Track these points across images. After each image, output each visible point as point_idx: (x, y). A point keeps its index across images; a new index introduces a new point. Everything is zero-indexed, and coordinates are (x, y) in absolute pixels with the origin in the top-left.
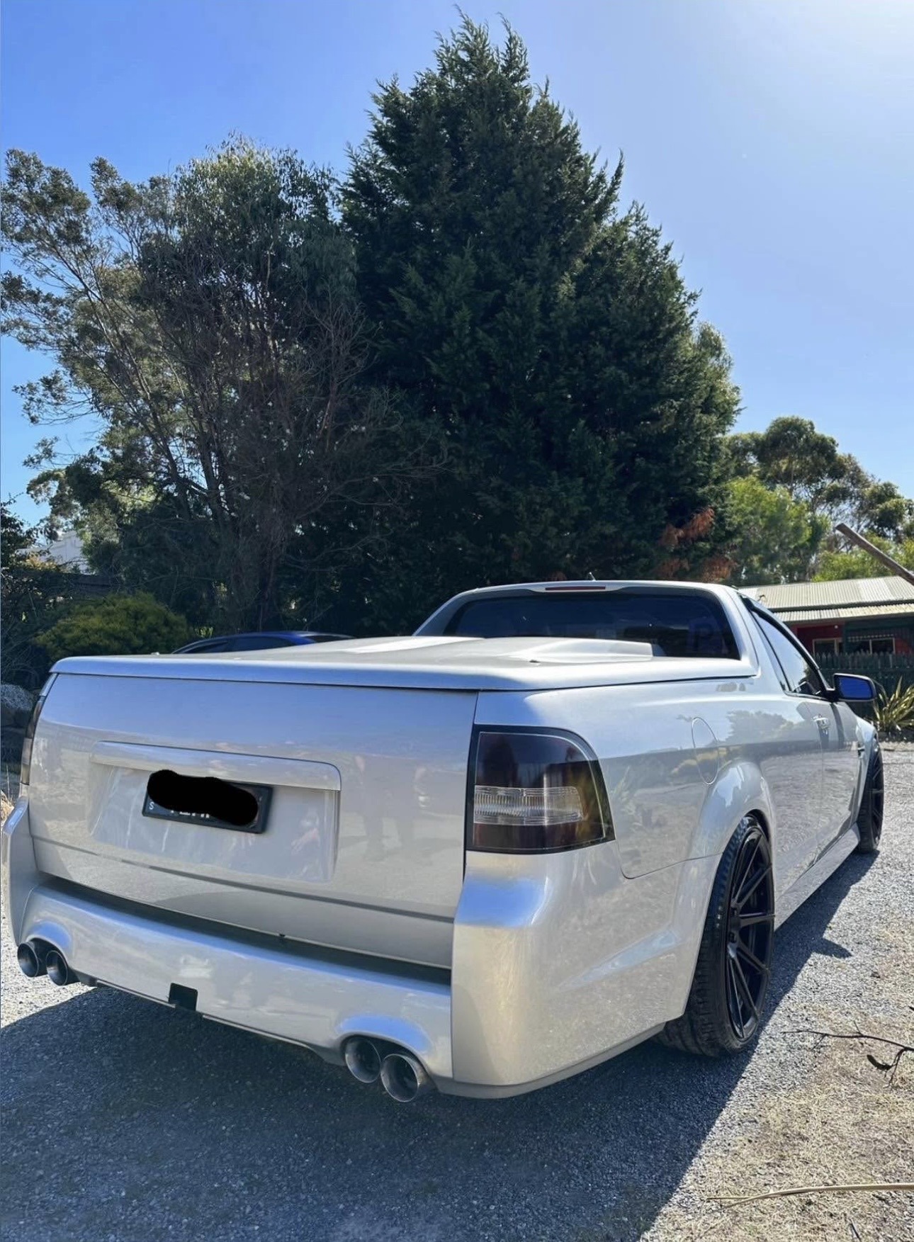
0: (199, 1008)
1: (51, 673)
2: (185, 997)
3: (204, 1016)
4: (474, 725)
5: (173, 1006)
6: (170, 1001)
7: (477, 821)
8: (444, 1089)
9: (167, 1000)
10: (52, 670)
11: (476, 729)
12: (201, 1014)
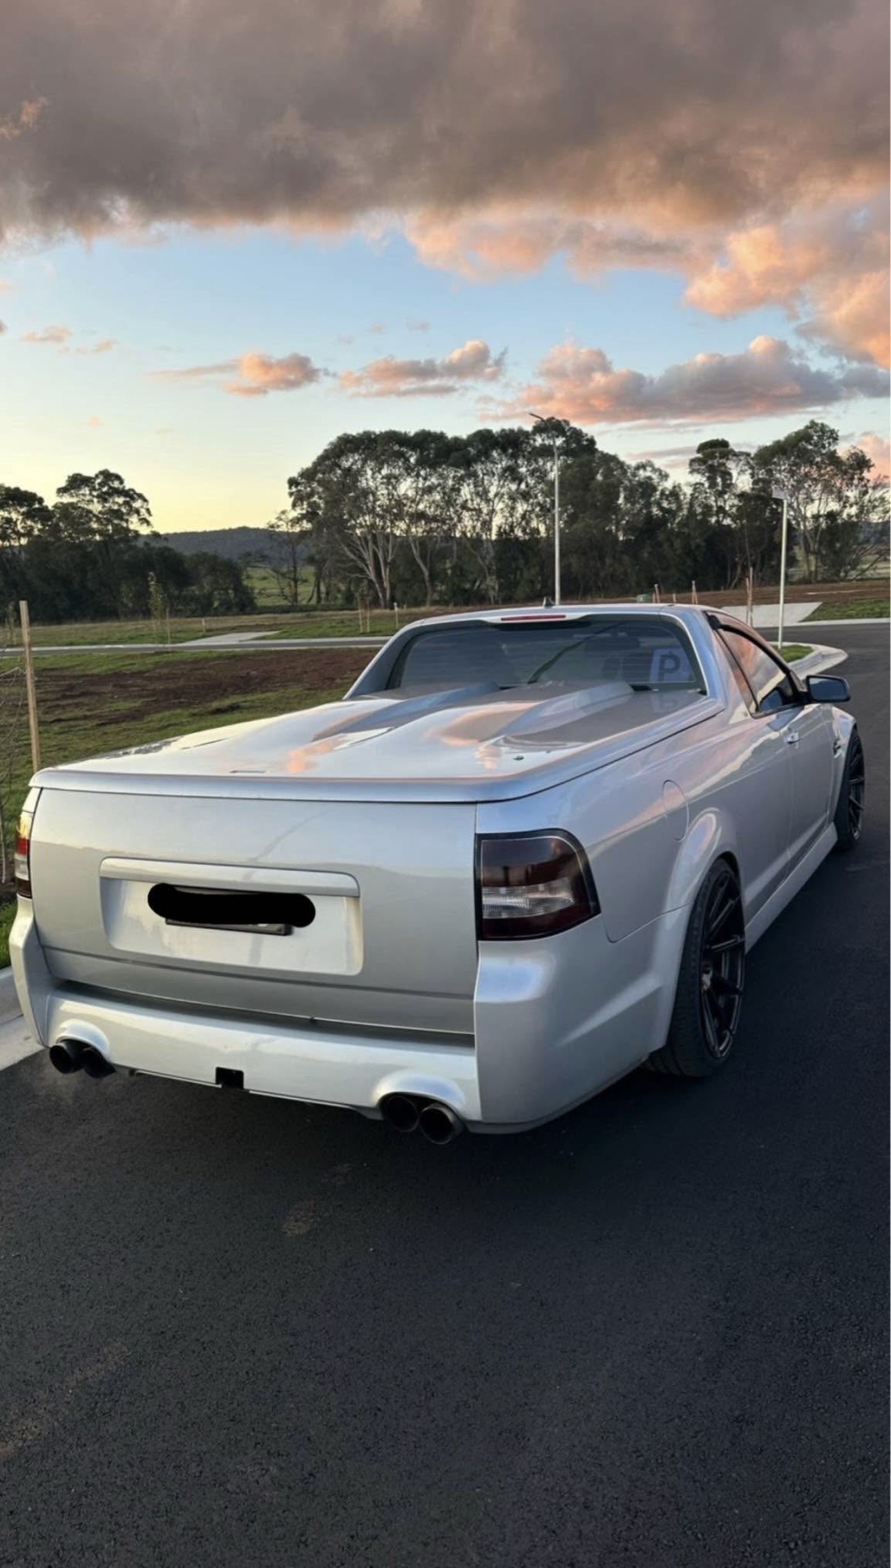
0: (246, 1086)
1: (30, 788)
2: (230, 1078)
3: (251, 1092)
4: (476, 834)
5: (220, 1086)
6: (217, 1083)
7: (485, 916)
8: (472, 1130)
9: (214, 1082)
10: (31, 784)
11: (480, 838)
12: (248, 1090)
